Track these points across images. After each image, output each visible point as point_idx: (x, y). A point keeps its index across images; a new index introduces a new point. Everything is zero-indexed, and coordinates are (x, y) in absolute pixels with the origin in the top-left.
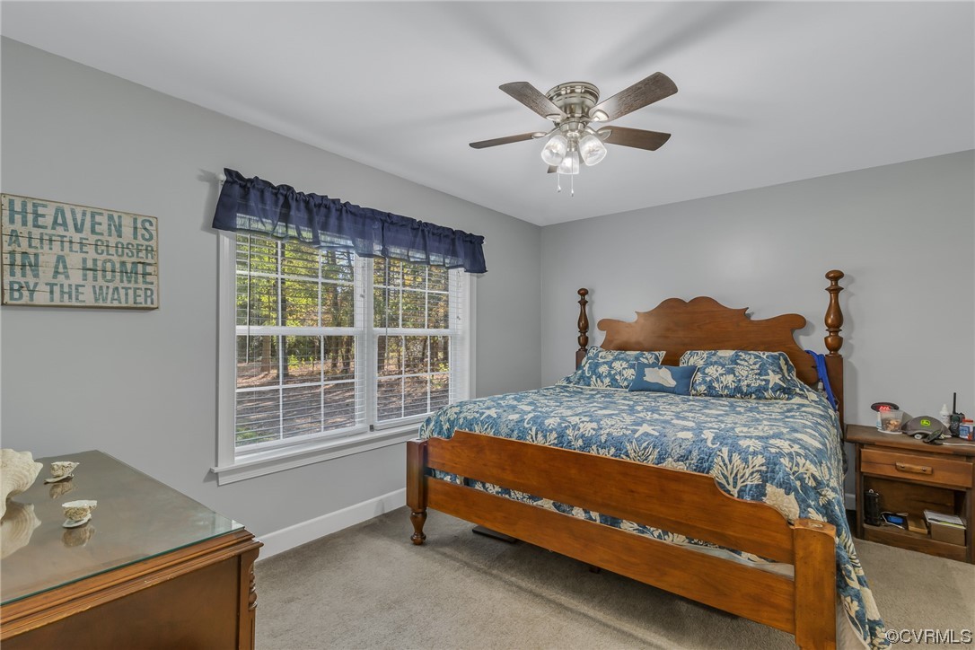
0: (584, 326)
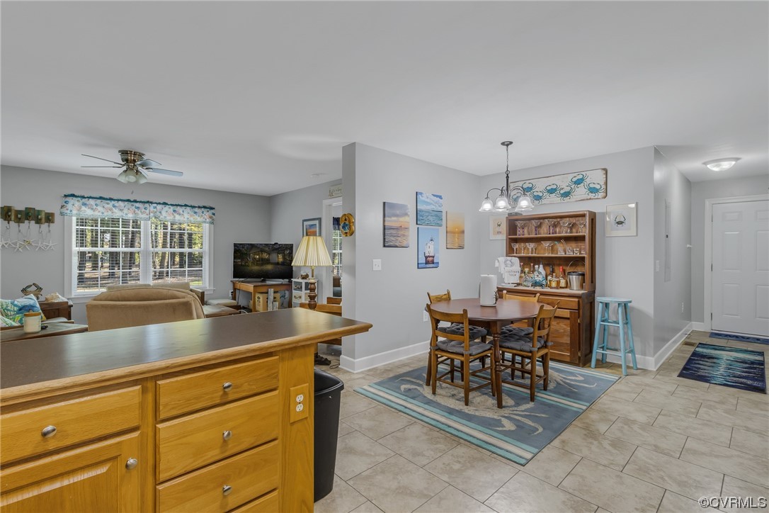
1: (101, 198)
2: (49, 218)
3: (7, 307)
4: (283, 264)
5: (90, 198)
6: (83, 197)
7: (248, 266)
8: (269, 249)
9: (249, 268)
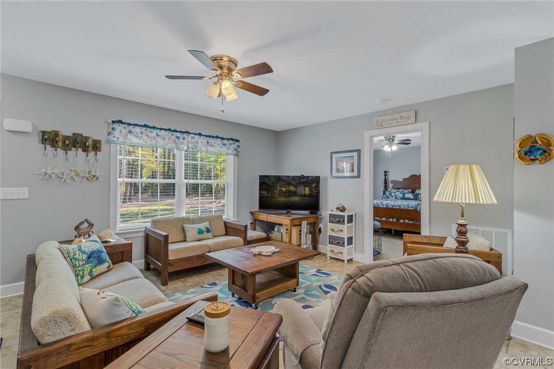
0: (386, 182)
1: (145, 126)
2: (96, 146)
3: (75, 254)
4: (309, 196)
5: (135, 125)
6: (130, 124)
7: (275, 197)
8: (296, 182)
9: (275, 199)
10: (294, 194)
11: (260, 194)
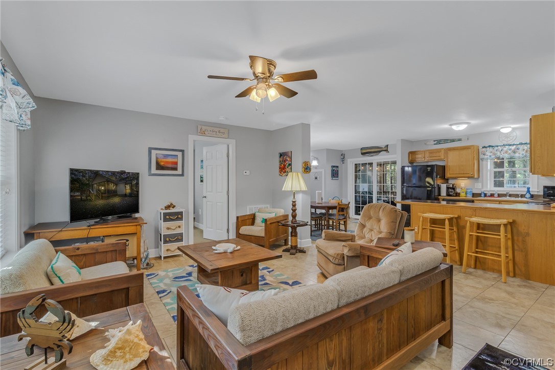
4: (130, 195)
7: (91, 200)
8: (116, 178)
9: (92, 203)
10: (114, 194)
11: (71, 196)
